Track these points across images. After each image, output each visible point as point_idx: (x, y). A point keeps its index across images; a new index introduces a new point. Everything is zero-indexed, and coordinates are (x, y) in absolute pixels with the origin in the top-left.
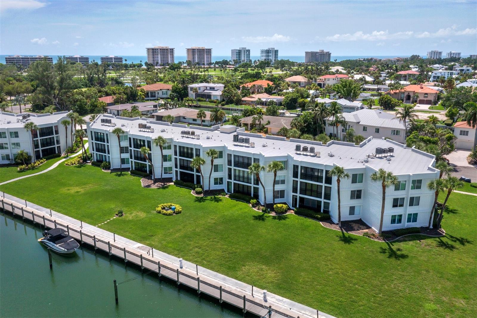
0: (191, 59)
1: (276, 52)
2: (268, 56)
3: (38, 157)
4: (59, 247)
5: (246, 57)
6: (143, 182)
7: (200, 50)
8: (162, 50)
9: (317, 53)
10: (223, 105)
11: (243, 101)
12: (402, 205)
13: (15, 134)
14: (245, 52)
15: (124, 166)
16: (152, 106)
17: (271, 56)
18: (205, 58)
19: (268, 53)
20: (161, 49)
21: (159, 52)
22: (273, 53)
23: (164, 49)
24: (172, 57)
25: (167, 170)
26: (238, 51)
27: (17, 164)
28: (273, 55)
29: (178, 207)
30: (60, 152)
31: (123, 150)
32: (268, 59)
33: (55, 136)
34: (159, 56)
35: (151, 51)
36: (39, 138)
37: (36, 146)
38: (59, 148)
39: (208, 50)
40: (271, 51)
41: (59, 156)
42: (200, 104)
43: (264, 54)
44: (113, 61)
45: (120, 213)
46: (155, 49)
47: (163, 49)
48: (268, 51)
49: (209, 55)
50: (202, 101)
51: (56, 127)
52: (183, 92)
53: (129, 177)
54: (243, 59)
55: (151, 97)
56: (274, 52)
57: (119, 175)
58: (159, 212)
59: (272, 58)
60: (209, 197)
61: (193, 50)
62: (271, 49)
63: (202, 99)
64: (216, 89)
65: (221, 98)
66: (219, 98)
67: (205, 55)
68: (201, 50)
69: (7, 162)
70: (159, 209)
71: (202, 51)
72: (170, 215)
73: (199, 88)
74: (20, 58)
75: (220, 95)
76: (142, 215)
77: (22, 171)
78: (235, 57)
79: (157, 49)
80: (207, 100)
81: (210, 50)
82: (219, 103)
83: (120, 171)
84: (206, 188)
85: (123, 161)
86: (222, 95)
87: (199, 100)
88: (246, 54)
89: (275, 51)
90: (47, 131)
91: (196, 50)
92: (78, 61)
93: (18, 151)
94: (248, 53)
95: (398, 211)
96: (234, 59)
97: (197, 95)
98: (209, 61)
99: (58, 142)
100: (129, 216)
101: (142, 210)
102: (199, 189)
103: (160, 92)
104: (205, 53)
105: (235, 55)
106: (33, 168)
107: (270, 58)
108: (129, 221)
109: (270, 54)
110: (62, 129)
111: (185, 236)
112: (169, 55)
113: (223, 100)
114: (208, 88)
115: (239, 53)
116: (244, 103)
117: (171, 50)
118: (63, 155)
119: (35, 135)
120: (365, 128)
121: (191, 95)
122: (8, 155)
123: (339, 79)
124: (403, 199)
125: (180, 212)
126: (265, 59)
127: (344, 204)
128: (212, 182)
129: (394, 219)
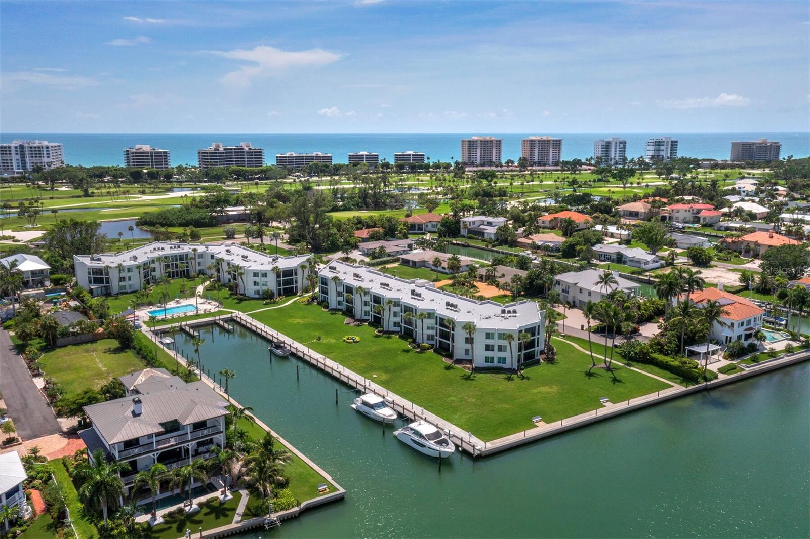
0: (527, 156)
1: (674, 144)
2: (659, 150)
3: (280, 294)
4: (279, 352)
5: (618, 152)
6: (347, 320)
7: (542, 141)
8: (483, 143)
9: (753, 144)
10: (494, 246)
11: (519, 242)
12: (493, 350)
13: (265, 275)
14: (618, 144)
15: (339, 307)
16: (406, 245)
17: (663, 150)
18: (551, 154)
19: (659, 145)
20: (481, 141)
21: (479, 145)
22: (667, 146)
23: (487, 141)
24: (498, 152)
25: (367, 313)
26: (604, 144)
27: (264, 299)
28: (667, 148)
29: (358, 339)
30: (297, 292)
31: (339, 294)
32: (658, 156)
33: (294, 277)
34: (479, 151)
35: (466, 145)
36: (282, 279)
37: (279, 285)
38: (296, 287)
39: (557, 141)
40: (664, 142)
41: (295, 294)
42: (471, 243)
43: (652, 148)
44: (411, 159)
45: (319, 339)
46: (473, 141)
47: (485, 141)
48: (659, 142)
49: (558, 149)
50: (474, 239)
51: (296, 270)
52: (453, 226)
53: (339, 316)
54: (613, 156)
55: (418, 230)
56: (670, 144)
57: (332, 314)
58: (344, 340)
59: (665, 153)
60: (385, 335)
61: (531, 141)
62: (664, 140)
63: (474, 236)
64: (493, 224)
65: (495, 236)
66: (493, 237)
67: (551, 150)
68: (544, 141)
69: (257, 296)
70: (345, 338)
71: (546, 143)
72: (350, 343)
73: (474, 223)
74: (293, 157)
75: (494, 234)
76: (333, 341)
77: (266, 304)
78: (600, 152)
79: (476, 141)
80: (480, 238)
81: (560, 141)
82: (490, 243)
83: (334, 311)
84: (386, 329)
85: (339, 303)
86: (496, 233)
87: (470, 238)
88: (618, 147)
89: (672, 142)
90: (289, 273)
91: (537, 142)
92: (365, 159)
93: (265, 288)
94: (622, 146)
95: (490, 354)
96: (597, 155)
97: (470, 231)
98: (557, 158)
99: (296, 282)
100: (323, 341)
101: (334, 338)
102: (381, 329)
103: (430, 225)
104: (551, 147)
105: (600, 150)
106: (275, 303)
107: (662, 153)
108: (323, 344)
109: (662, 148)
110: (300, 272)
111: (351, 355)
112: (494, 150)
113: (497, 240)
114: (485, 223)
115: (608, 146)
116: (520, 245)
117: (497, 141)
118: (298, 294)
119: (278, 276)
120: (581, 290)
121: (463, 232)
122: (258, 291)
123: (695, 211)
124: (493, 346)
125: (357, 342)
126: (652, 156)
127: (459, 346)
128: (392, 324)
129: (487, 360)
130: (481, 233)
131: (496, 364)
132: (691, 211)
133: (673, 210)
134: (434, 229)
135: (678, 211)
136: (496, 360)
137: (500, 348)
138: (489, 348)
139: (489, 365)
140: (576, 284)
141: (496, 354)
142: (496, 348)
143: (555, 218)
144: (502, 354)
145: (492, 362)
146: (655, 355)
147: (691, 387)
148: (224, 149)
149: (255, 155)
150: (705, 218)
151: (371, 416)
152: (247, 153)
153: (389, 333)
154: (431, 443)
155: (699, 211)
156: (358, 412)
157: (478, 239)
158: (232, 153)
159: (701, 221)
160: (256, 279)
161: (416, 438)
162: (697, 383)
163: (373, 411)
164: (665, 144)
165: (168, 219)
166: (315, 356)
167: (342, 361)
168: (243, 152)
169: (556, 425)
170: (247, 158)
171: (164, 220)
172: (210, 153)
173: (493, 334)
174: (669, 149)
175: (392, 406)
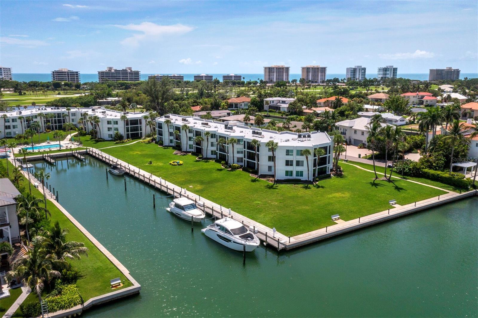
0: (305, 77)
1: (395, 70)
2: (386, 74)
3: (128, 138)
4: (115, 171)
5: (361, 75)
6: (175, 152)
7: (314, 68)
8: (278, 69)
9: (443, 70)
10: (287, 115)
11: (304, 113)
12: (292, 165)
13: (116, 123)
14: (361, 70)
15: (171, 144)
16: (226, 114)
17: (388, 74)
19: (386, 71)
20: (277, 68)
21: (275, 70)
22: (391, 71)
23: (280, 68)
24: (287, 75)
25: (191, 147)
26: (352, 70)
27: (115, 141)
28: (391, 73)
29: (181, 162)
30: (141, 136)
31: (171, 134)
32: (385, 77)
33: (139, 125)
34: (275, 74)
35: (267, 70)
36: (129, 126)
37: (128, 131)
38: (141, 133)
39: (323, 68)
40: (389, 69)
41: (140, 138)
42: (271, 114)
43: (381, 73)
44: (233, 79)
45: (151, 163)
46: (272, 68)
47: (279, 68)
48: (386, 69)
49: (324, 73)
50: (273, 112)
51: (140, 120)
52: (259, 104)
53: (171, 149)
54: (357, 77)
55: (235, 108)
56: (392, 70)
57: (165, 149)
58: (170, 164)
59: (390, 76)
60: (204, 160)
61: (308, 68)
62: (389, 67)
63: (273, 110)
64: (286, 102)
65: (287, 110)
66: (286, 110)
67: (320, 74)
68: (316, 68)
69: (110, 139)
70: (171, 162)
71: (317, 69)
72: (175, 165)
73: (273, 101)
74: (159, 77)
75: (287, 108)
76: (161, 164)
77: (116, 143)
78: (350, 75)
79: (274, 68)
80: (277, 111)
81: (325, 68)
82: (284, 114)
83: (167, 147)
84: (205, 156)
85: (171, 141)
86: (288, 107)
87: (270, 111)
88: (361, 72)
89: (394, 69)
90: (135, 122)
91: (311, 69)
92: (204, 79)
93: (116, 132)
94: (363, 71)
95: (289, 168)
96: (348, 77)
97: (270, 107)
98: (323, 79)
99: (141, 130)
100: (154, 164)
101: (162, 163)
102: (201, 156)
103: (243, 104)
104: (320, 72)
105: (350, 73)
106: (123, 142)
107: (387, 76)
108: (153, 166)
109: (388, 72)
110: (144, 122)
111: (174, 173)
112: (284, 74)
113: (289, 112)
114: (281, 102)
115: (354, 71)
117: (286, 68)
118: (143, 138)
119: (127, 124)
120: (355, 131)
121: (266, 107)
122: (111, 135)
123: (420, 97)
124: (292, 161)
125: (181, 165)
126: (382, 77)
127: (263, 164)
128: (209, 153)
129: (287, 173)
130: (277, 108)
131: (294, 176)
132: (417, 97)
133: (405, 96)
135: (409, 97)
136: (294, 174)
137: (298, 163)
138: (288, 163)
139: (289, 178)
140: (351, 127)
141: (294, 169)
142: (295, 163)
143: (328, 101)
144: (299, 169)
145: (291, 175)
146: (426, 170)
147: (463, 193)
148: (115, 71)
149: (134, 75)
150: (427, 101)
151: (182, 216)
152: (129, 73)
153: (207, 159)
154: (237, 238)
155: (423, 97)
158: (120, 73)
159: (425, 104)
160: (110, 126)
161: (222, 233)
162: (467, 190)
163: (183, 212)
164: (390, 70)
165: (66, 102)
166: (144, 174)
167: (165, 177)
168: (127, 73)
169: (354, 223)
170: (130, 77)
171: (63, 103)
172: (106, 73)
173: (292, 151)
174: (392, 73)
175: (202, 208)
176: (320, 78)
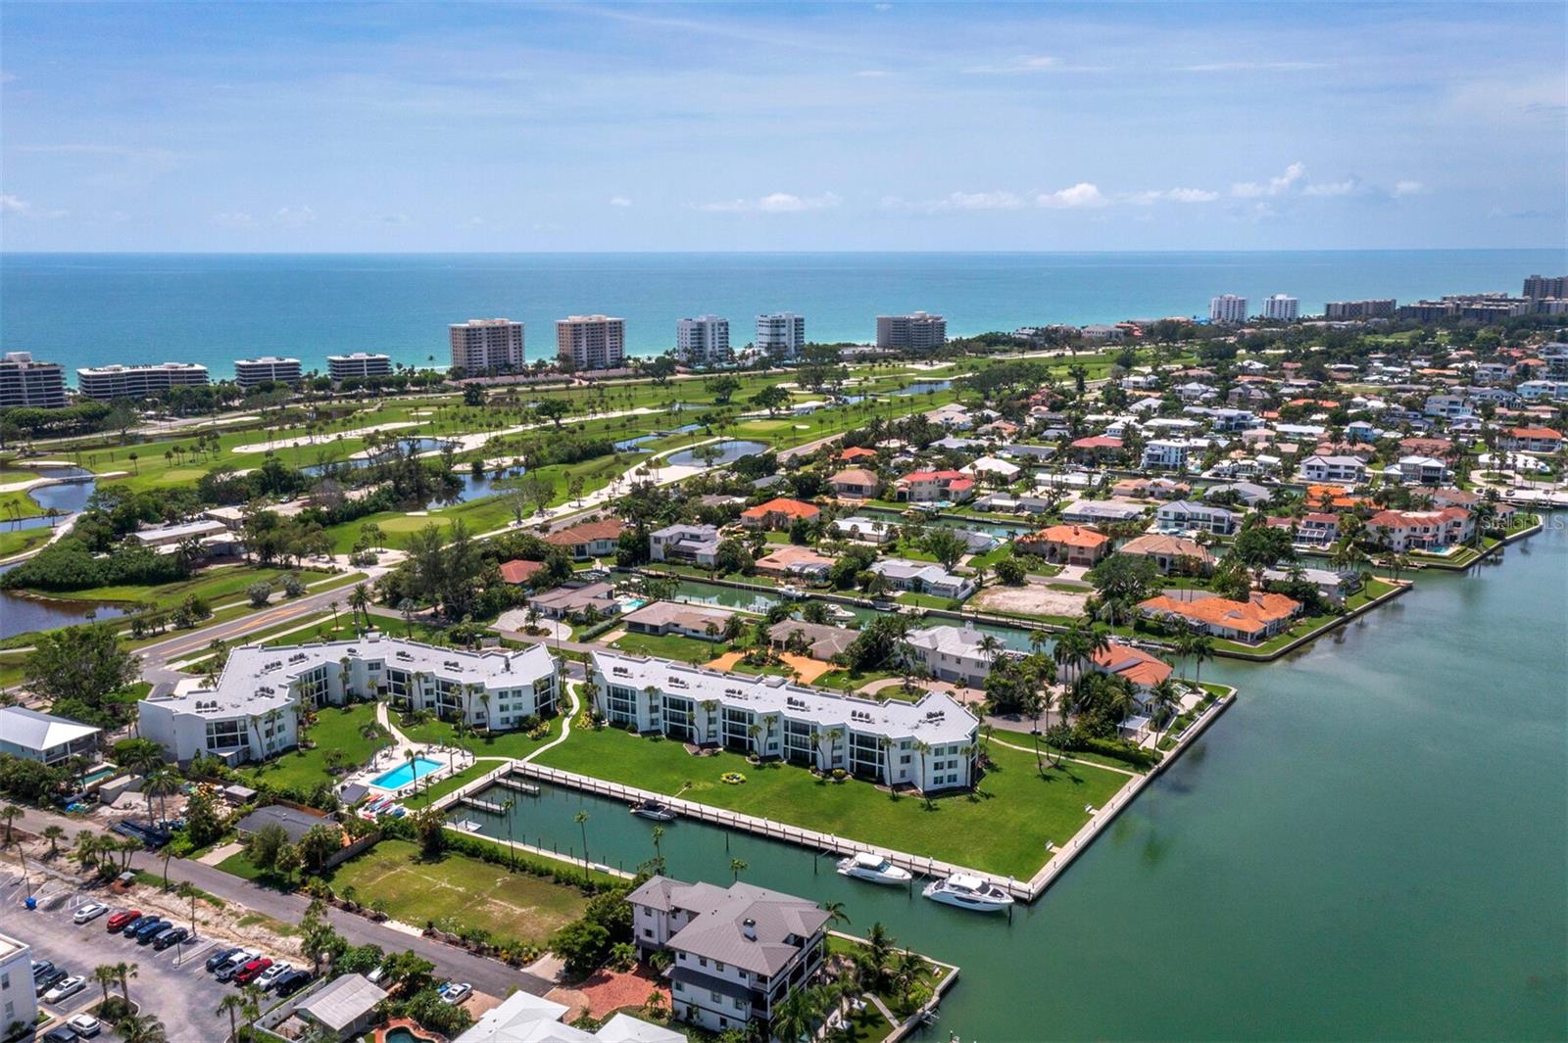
0: (569, 350)
1: (799, 324)
2: (778, 335)
3: (538, 718)
4: (655, 815)
5: (717, 340)
6: (688, 748)
7: (592, 325)
8: (491, 331)
10: (721, 577)
11: (757, 568)
12: (942, 768)
13: (518, 693)
14: (716, 326)
15: (657, 728)
17: (784, 335)
18: (608, 345)
19: (776, 326)
20: (488, 329)
21: (485, 336)
22: (790, 327)
23: (498, 330)
24: (515, 346)
25: (713, 735)
26: (695, 327)
27: (525, 730)
28: (790, 331)
29: (740, 776)
31: (654, 710)
32: (778, 344)
33: (552, 688)
34: (485, 346)
35: (462, 336)
36: (539, 694)
37: (537, 704)
39: (615, 325)
40: (784, 321)
42: (677, 572)
43: (767, 331)
45: (688, 786)
46: (474, 330)
47: (493, 329)
48: (778, 321)
49: (616, 337)
50: (679, 564)
52: (639, 545)
53: (664, 742)
54: (710, 349)
55: (578, 555)
56: (793, 323)
59: (788, 339)
60: (768, 764)
61: (575, 325)
62: (783, 317)
63: (678, 561)
64: (702, 538)
65: (715, 560)
66: (712, 561)
67: (608, 338)
68: (595, 326)
70: (723, 778)
71: (598, 327)
72: (735, 784)
73: (672, 538)
75: (715, 556)
76: (711, 786)
77: (535, 739)
78: (689, 341)
79: (479, 329)
80: (690, 563)
81: (620, 324)
82: (711, 571)
83: (650, 735)
84: (762, 755)
85: (652, 722)
86: (717, 554)
87: (672, 565)
88: (717, 332)
89: (796, 320)
91: (584, 328)
93: (518, 713)
94: (722, 330)
95: (939, 773)
96: (685, 346)
97: (668, 552)
98: (619, 354)
99: (554, 695)
100: (698, 787)
101: (706, 781)
102: (753, 756)
103: (594, 544)
104: (608, 333)
105: (689, 337)
106: (549, 734)
107: (783, 339)
108: (700, 791)
109: (782, 330)
112: (511, 344)
113: (721, 566)
114: (688, 537)
115: (701, 330)
116: (759, 571)
117: (514, 329)
119: (535, 691)
120: (944, 656)
121: (657, 550)
122: (508, 719)
123: (941, 483)
124: (942, 763)
125: (743, 782)
126: (769, 344)
127: (893, 767)
129: (937, 780)
130: (691, 554)
131: (946, 784)
132: (937, 483)
133: (913, 483)
134: (602, 551)
135: (920, 484)
136: (945, 779)
137: (951, 765)
138: (937, 766)
139: (939, 786)
140: (936, 649)
141: (946, 773)
142: (946, 765)
143: (768, 513)
144: (952, 772)
145: (941, 782)
146: (1092, 740)
147: (1149, 774)
149: (45, 379)
150: (957, 493)
151: (876, 879)
152: (27, 374)
153: (768, 760)
154: (986, 897)
155: (947, 483)
156: (852, 877)
157: (685, 565)
159: (952, 498)
160: (504, 701)
161: (964, 895)
162: (1150, 768)
163: (879, 874)
164: (787, 324)
165: (85, 573)
168: (17, 374)
170: (28, 385)
171: (78, 575)
173: (942, 749)
174: (793, 332)
175: (908, 866)
176: (608, 349)
